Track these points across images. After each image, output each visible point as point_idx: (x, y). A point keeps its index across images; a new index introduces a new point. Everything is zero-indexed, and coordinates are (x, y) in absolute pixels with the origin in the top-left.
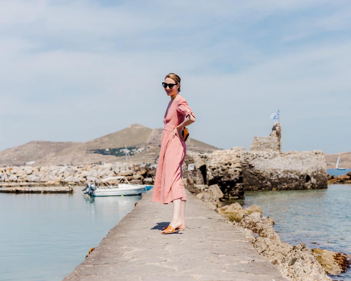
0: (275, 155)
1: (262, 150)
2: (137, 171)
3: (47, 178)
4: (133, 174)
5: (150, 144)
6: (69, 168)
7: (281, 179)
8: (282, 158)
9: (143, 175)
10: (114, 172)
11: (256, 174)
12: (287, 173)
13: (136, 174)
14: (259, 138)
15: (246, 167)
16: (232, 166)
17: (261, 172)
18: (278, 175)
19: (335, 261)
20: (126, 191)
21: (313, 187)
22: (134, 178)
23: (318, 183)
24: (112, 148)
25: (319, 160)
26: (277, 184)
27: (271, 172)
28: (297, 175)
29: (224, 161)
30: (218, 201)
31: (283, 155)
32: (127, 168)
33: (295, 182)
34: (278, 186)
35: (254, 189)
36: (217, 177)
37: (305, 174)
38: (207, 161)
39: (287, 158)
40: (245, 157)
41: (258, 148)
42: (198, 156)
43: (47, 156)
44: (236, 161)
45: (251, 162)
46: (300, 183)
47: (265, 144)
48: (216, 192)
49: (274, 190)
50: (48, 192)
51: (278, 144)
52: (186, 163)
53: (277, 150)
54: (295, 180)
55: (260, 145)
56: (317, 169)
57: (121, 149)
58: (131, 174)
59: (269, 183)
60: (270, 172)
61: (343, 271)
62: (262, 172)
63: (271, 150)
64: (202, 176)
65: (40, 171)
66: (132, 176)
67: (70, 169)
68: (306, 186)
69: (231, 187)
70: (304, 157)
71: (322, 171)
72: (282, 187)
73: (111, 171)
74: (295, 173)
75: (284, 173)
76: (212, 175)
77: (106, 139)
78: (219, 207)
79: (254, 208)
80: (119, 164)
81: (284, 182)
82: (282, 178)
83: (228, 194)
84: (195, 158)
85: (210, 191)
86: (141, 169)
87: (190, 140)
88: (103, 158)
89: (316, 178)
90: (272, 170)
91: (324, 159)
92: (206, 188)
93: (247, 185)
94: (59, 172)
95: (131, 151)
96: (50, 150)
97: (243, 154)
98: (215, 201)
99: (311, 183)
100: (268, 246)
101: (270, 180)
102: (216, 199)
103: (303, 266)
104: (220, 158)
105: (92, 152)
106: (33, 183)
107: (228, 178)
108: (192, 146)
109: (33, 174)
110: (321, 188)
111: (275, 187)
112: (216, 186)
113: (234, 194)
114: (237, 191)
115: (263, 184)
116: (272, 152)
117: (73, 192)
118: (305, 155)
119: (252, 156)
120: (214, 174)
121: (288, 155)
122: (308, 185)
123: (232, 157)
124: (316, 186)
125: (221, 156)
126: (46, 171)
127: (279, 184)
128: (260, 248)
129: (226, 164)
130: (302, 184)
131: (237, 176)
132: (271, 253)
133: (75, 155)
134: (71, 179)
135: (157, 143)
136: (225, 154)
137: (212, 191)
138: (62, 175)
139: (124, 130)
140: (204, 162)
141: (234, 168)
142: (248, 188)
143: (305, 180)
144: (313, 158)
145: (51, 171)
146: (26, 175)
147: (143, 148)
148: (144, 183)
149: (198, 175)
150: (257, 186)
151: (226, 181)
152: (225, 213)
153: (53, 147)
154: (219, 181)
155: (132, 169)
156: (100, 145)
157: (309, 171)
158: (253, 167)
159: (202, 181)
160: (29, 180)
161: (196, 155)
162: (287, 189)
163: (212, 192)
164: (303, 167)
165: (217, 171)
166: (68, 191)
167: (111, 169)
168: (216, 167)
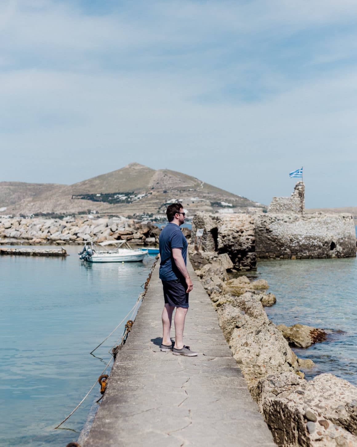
0: (296, 219)
1: (282, 212)
2: (138, 229)
3: (29, 233)
4: (133, 232)
5: (153, 188)
6: (56, 222)
7: (302, 246)
8: (304, 222)
9: (144, 234)
10: (110, 230)
11: (274, 240)
12: (309, 240)
13: (136, 233)
14: (279, 199)
15: (262, 232)
16: (244, 234)
17: (279, 237)
18: (299, 241)
19: (309, 335)
20: (126, 257)
21: (338, 256)
22: (134, 238)
23: (345, 251)
24: (104, 193)
25: (347, 225)
26: (297, 252)
27: (291, 238)
28: (320, 241)
29: (236, 228)
30: (225, 273)
31: (305, 219)
32: (126, 226)
33: (318, 249)
34: (299, 254)
35: (271, 256)
36: (227, 245)
37: (330, 241)
38: (219, 224)
39: (310, 222)
40: (262, 221)
41: (277, 210)
42: (209, 217)
43: (22, 201)
44: (249, 228)
45: (269, 226)
46: (324, 251)
47: (285, 206)
48: (225, 261)
49: (293, 259)
50: (39, 255)
51: (301, 206)
52: (196, 225)
53: (299, 213)
54: (318, 248)
55: (280, 207)
56: (344, 235)
57: (116, 194)
58: (131, 233)
59: (288, 250)
60: (289, 237)
61: (313, 342)
62: (281, 237)
63: (292, 213)
64: (212, 240)
65: (21, 225)
66: (132, 235)
67: (58, 224)
68: (331, 254)
69: (243, 257)
70: (330, 221)
71: (349, 238)
72: (303, 255)
73: (107, 228)
74: (318, 239)
75: (306, 239)
76: (223, 243)
77: (97, 182)
78: (226, 280)
79: (261, 282)
80: (116, 220)
81: (305, 249)
82: (304, 245)
83: (239, 264)
84: (206, 219)
85: (219, 261)
86: (143, 227)
87: (203, 185)
88: (93, 205)
89: (342, 245)
90: (292, 235)
91: (352, 224)
92: (215, 257)
93: (264, 252)
94: (44, 227)
95: (129, 198)
96: (26, 194)
97: (260, 216)
98: (222, 274)
99: (336, 250)
100: (247, 321)
101: (290, 247)
102: (223, 271)
103: (265, 335)
104: (231, 224)
105: (78, 197)
106: (14, 241)
107: (239, 247)
108: (205, 193)
109: (12, 228)
110: (347, 257)
111: (295, 255)
112: (225, 255)
113: (246, 264)
114: (249, 260)
115: (282, 251)
116: (293, 215)
117: (66, 255)
118: (331, 220)
119: (270, 218)
120: (224, 242)
121: (311, 219)
122: (333, 253)
123: (244, 224)
124: (342, 254)
125: (233, 222)
126: (28, 225)
127: (300, 252)
128: (241, 323)
129: (238, 232)
130: (326, 252)
131: (249, 245)
132: (248, 326)
133: (58, 201)
134: (59, 236)
135: (162, 188)
136: (238, 219)
137: (221, 260)
138: (47, 231)
139: (120, 170)
140: (216, 224)
141: (246, 236)
142: (265, 255)
143: (330, 248)
144: (340, 222)
145: (35, 225)
146: (3, 229)
147: (143, 194)
148: (146, 245)
149: (208, 239)
150: (275, 253)
151: (237, 250)
152: (231, 287)
153: (30, 190)
154: (230, 250)
155: (132, 227)
156: (89, 189)
157: (334, 238)
158: (271, 231)
159: (213, 246)
160: (8, 235)
161: (207, 216)
162: (308, 258)
163: (222, 262)
164: (328, 232)
165: (227, 239)
166: (60, 254)
167: (107, 226)
168: (226, 234)
